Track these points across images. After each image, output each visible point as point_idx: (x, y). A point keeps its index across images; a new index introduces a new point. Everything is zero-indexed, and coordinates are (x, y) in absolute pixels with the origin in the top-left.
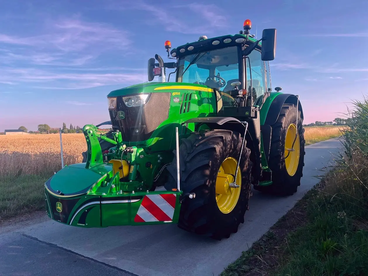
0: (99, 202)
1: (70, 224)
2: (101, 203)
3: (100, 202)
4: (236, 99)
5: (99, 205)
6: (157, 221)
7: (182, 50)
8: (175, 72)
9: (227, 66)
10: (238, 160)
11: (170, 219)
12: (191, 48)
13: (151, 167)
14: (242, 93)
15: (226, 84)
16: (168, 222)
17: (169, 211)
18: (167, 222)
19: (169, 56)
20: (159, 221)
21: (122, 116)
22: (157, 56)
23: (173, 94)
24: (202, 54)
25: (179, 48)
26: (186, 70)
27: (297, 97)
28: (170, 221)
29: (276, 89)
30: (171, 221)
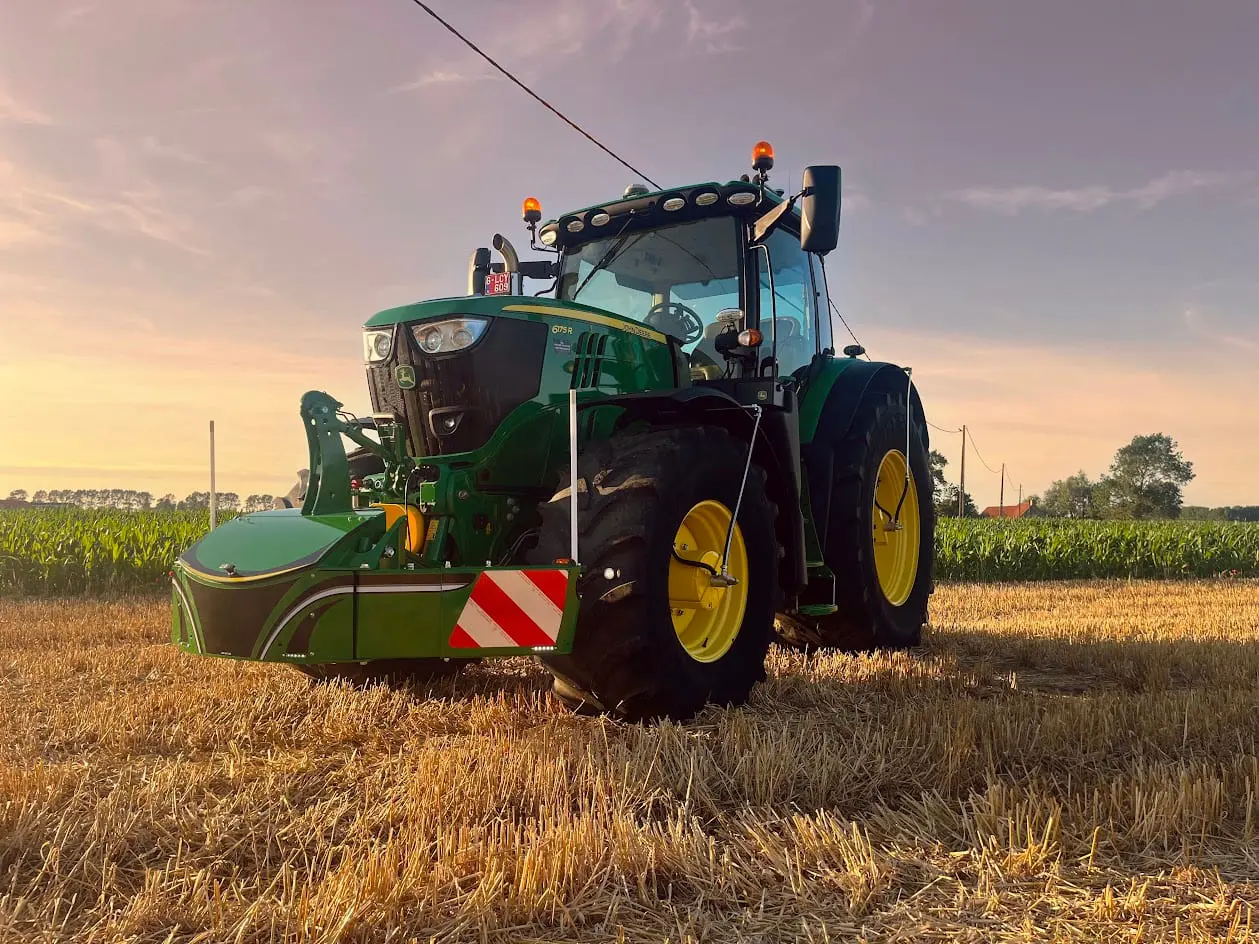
0: (350, 590)
1: (262, 658)
2: (356, 594)
3: (355, 590)
4: (731, 366)
5: (352, 597)
6: (512, 645)
7: (576, 226)
8: (551, 290)
9: (705, 283)
10: (732, 509)
11: (548, 642)
12: (600, 219)
13: (488, 529)
14: (748, 339)
15: (704, 335)
16: (544, 648)
17: (548, 617)
18: (540, 648)
19: (533, 241)
20: (517, 645)
21: (408, 379)
22: (498, 241)
23: (554, 329)
24: (632, 238)
25: (565, 221)
26: (584, 284)
27: (907, 372)
28: (548, 648)
29: (847, 351)
30: (552, 648)
